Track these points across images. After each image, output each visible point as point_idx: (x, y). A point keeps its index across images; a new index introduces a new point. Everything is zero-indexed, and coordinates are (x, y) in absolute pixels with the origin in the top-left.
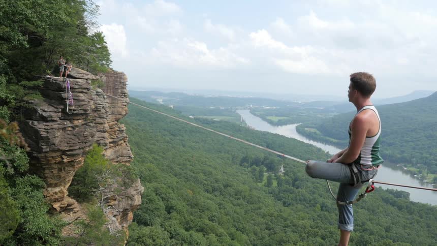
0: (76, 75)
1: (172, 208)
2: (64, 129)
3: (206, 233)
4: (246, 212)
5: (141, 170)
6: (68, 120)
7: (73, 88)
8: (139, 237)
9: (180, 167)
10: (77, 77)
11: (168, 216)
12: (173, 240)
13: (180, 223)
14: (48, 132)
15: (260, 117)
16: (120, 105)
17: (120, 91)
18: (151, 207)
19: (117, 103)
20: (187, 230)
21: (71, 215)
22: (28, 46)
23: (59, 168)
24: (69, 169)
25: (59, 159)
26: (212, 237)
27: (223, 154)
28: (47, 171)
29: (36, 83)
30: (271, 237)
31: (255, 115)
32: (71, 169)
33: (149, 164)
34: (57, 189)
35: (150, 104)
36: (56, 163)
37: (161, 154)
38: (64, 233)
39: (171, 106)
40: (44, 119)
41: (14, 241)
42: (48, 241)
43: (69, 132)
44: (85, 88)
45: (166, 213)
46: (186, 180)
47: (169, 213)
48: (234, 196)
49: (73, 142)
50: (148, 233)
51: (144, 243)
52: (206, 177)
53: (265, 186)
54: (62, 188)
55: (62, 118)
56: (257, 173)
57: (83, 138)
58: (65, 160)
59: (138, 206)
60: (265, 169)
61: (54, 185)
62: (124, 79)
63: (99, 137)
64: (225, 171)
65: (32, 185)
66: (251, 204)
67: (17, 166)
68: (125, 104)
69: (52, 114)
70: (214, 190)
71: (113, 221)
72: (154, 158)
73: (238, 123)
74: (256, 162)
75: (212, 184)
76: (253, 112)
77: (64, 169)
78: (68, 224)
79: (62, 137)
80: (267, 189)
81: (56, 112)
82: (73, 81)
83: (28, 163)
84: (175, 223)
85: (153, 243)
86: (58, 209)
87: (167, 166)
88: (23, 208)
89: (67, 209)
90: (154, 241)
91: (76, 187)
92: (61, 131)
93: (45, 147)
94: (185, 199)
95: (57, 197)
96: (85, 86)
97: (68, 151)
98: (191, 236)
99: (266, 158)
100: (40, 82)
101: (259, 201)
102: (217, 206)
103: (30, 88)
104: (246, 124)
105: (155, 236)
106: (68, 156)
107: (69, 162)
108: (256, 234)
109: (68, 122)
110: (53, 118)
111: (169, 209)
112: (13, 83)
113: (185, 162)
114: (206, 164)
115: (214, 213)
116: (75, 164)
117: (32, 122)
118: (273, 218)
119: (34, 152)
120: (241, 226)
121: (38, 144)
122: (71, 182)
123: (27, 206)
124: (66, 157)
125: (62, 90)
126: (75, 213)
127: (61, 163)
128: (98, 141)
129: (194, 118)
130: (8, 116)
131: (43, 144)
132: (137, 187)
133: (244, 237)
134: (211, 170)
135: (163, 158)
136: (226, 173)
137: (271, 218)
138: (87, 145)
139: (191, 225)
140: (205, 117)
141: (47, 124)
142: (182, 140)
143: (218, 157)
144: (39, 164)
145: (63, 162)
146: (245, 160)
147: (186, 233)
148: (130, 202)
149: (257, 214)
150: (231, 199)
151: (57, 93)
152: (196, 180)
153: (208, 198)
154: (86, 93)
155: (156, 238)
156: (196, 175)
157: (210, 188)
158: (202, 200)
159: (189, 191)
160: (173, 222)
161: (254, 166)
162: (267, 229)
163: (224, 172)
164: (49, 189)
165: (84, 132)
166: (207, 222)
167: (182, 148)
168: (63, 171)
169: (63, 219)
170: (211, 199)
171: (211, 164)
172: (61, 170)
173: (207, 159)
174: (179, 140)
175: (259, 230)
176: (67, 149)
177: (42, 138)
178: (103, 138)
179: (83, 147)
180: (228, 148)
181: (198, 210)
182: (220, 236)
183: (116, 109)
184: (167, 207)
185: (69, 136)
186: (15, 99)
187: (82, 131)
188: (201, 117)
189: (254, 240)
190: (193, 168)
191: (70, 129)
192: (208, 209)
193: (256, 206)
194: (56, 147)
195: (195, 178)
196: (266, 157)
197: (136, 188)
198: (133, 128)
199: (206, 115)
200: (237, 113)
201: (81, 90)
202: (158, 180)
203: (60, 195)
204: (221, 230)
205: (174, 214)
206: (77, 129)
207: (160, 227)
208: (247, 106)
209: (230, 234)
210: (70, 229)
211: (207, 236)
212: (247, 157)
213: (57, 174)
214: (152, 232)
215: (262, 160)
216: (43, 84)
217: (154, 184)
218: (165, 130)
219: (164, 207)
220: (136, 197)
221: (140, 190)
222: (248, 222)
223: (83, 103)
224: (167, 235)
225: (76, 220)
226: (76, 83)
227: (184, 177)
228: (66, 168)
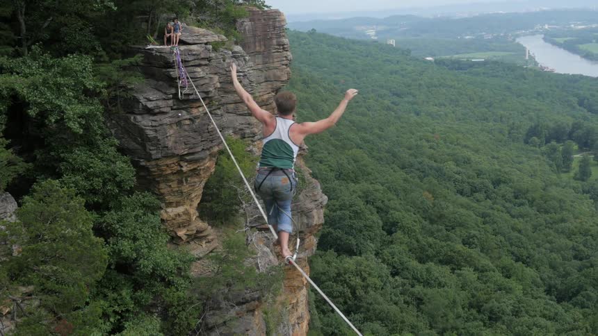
0: (189, 39)
1: (394, 224)
2: (179, 123)
3: (458, 266)
4: (535, 228)
5: (340, 162)
6: (183, 109)
7: (185, 61)
8: (339, 275)
9: (410, 152)
10: (191, 42)
11: (389, 238)
12: (397, 278)
13: (410, 250)
14: (156, 131)
15: (565, 48)
16: (276, 65)
17: (275, 42)
18: (359, 224)
19: (273, 63)
20: (421, 261)
21: (204, 246)
22: (116, 9)
23: (178, 180)
24: (192, 181)
25: (176, 168)
26: (469, 273)
27: (491, 124)
28: (162, 186)
29: (132, 60)
30: (583, 272)
31: (554, 44)
32: (196, 180)
33: (354, 150)
34: (181, 209)
35: (354, 42)
36: (173, 174)
37: (377, 131)
38: (194, 271)
39: (392, 42)
40: (149, 112)
41: (130, 283)
42: (173, 282)
43: (186, 127)
44: (203, 59)
45: (385, 233)
46: (422, 175)
47: (390, 233)
48: (513, 200)
49: (193, 141)
50: (353, 268)
51: (347, 284)
52: (459, 169)
53: (575, 178)
54: (188, 207)
55: (175, 107)
56: (559, 155)
57: (208, 134)
58: (184, 169)
59: (319, 225)
60: (576, 147)
61: (174, 205)
62: (279, 21)
63: (242, 124)
64: (496, 155)
65: (144, 206)
66: (547, 212)
67: (120, 182)
68: (285, 62)
69: (160, 103)
70: (474, 190)
71: (264, 252)
72: (363, 139)
73: (519, 62)
74: (558, 135)
75: (470, 180)
76: (550, 38)
77: (186, 180)
78: (199, 259)
79: (178, 135)
80: (579, 184)
81: (164, 99)
82: (185, 50)
83: (134, 176)
84: (400, 249)
85: (363, 283)
86: (184, 238)
87: (388, 152)
88: (135, 239)
89: (197, 237)
90: (364, 279)
91: (208, 205)
92: (175, 127)
93: (155, 151)
94: (419, 208)
95: (181, 221)
96: (202, 56)
97: (187, 155)
98: (428, 270)
99: (576, 126)
100: (138, 58)
101: (561, 207)
102: (480, 219)
103: (124, 68)
104: (536, 64)
105: (365, 271)
106: (190, 162)
107: (191, 170)
108: (553, 267)
109: (184, 112)
110: (162, 110)
111: (390, 227)
112: (104, 62)
113: (419, 143)
114: (458, 144)
115: (473, 232)
116: (202, 172)
117: (135, 118)
118: (589, 237)
119: (142, 160)
120: (525, 253)
121: (144, 147)
122: (201, 197)
123: (139, 234)
124: (186, 164)
125: (170, 65)
126: (209, 242)
127: (180, 172)
128: (242, 130)
129: (435, 61)
130: (100, 112)
131: (152, 148)
132: (315, 195)
133: (530, 272)
134: (468, 153)
135: (380, 137)
136: (497, 158)
137: (584, 238)
138: (214, 144)
139: (429, 253)
140: (456, 56)
141: (155, 118)
142: (413, 104)
143: (482, 130)
144: (150, 176)
145: (182, 171)
146: (533, 132)
147: (420, 266)
148: (305, 221)
149: (557, 231)
150: (508, 205)
151: (164, 70)
152: (440, 174)
153: (462, 206)
154: (206, 65)
155: (366, 276)
156: (439, 165)
157: (467, 188)
158: (451, 208)
159: (427, 193)
160: (396, 248)
161: (554, 143)
162: (576, 257)
163: (493, 157)
164: (169, 210)
165: (209, 125)
166: (459, 247)
167: (413, 118)
168: (185, 184)
169: (192, 252)
170: (468, 207)
171: (469, 143)
172: (182, 182)
173: (460, 136)
174: (409, 102)
175: (559, 260)
176: (186, 153)
177: (149, 140)
178: (249, 124)
179: (208, 147)
180: (502, 112)
181: (443, 227)
182: (482, 271)
183: (271, 73)
184: (385, 224)
185: (187, 133)
186: (107, 88)
187: (204, 125)
188: (448, 57)
189: (550, 278)
190: (435, 152)
191: (188, 122)
192: (461, 225)
193: (558, 216)
194: (170, 151)
195: (439, 170)
196: (576, 124)
197: (313, 198)
198: (325, 88)
199: (457, 53)
200: (518, 44)
201: (197, 62)
202: (371, 177)
203: (184, 217)
204: (485, 261)
205: (399, 234)
206: (197, 121)
207: (374, 257)
208: (538, 27)
209: (503, 268)
210: (203, 265)
211: (459, 271)
212: (537, 126)
213: (177, 189)
214: (360, 265)
215: (568, 130)
216: (142, 61)
217: (364, 185)
218: (382, 87)
219: (381, 223)
220: (315, 212)
221: (320, 200)
222: (538, 246)
223: (202, 82)
224: (386, 270)
225: (211, 252)
226: (190, 52)
227: (418, 169)
228: (189, 179)
